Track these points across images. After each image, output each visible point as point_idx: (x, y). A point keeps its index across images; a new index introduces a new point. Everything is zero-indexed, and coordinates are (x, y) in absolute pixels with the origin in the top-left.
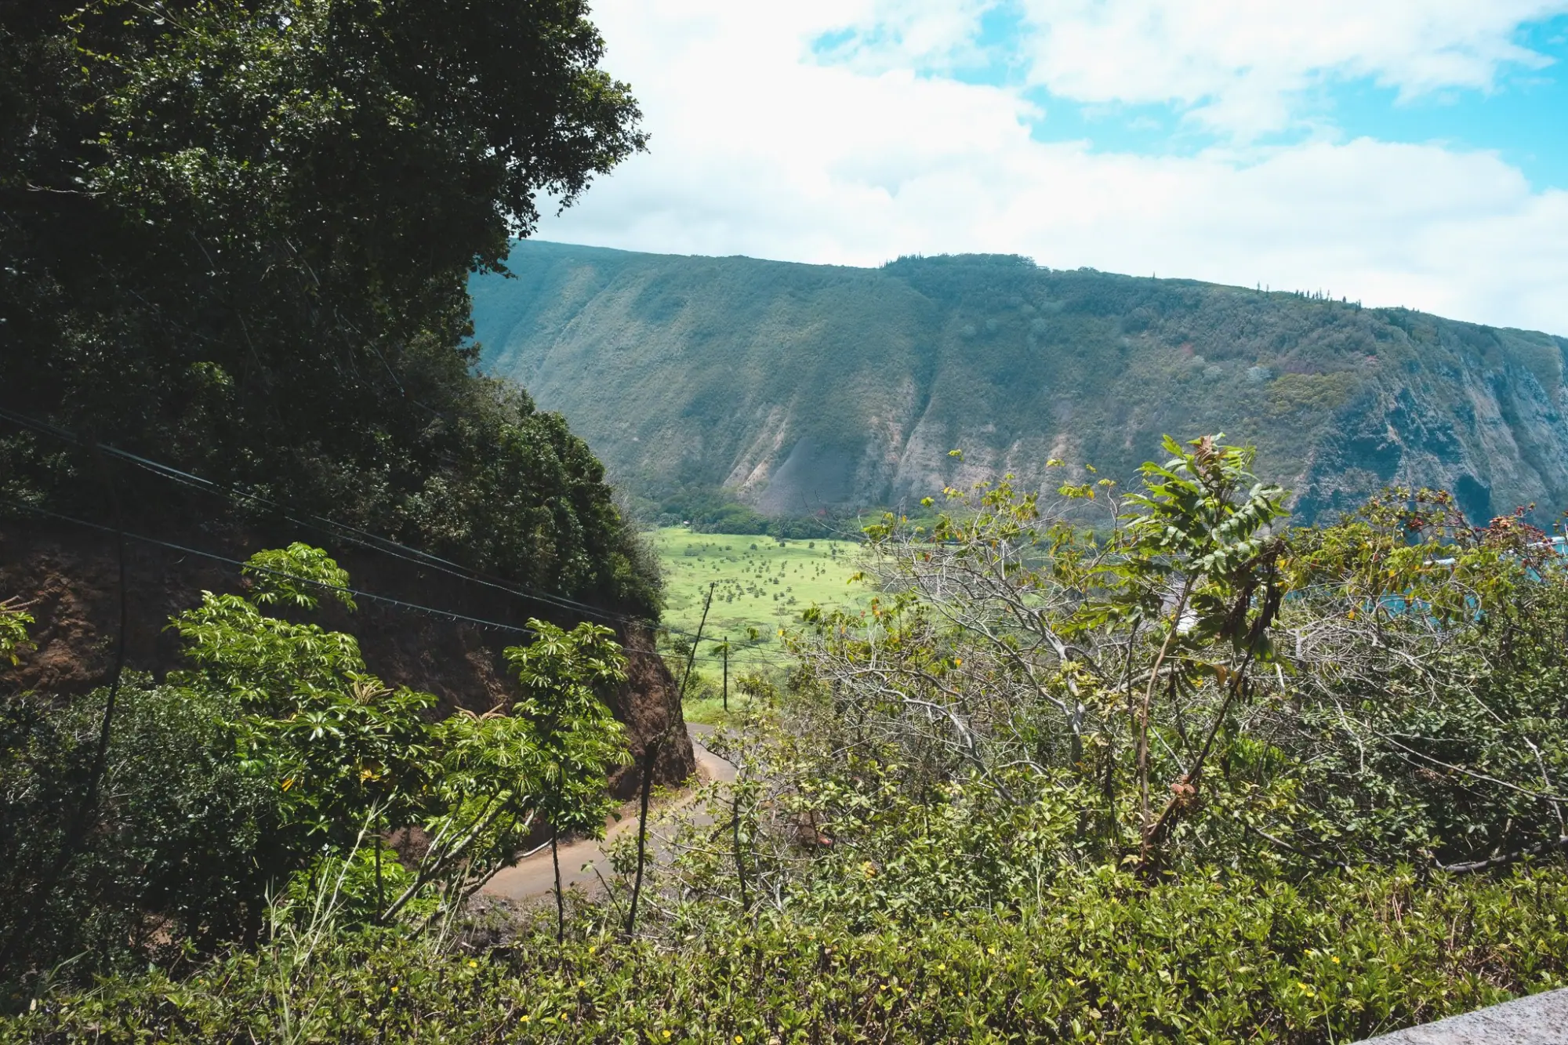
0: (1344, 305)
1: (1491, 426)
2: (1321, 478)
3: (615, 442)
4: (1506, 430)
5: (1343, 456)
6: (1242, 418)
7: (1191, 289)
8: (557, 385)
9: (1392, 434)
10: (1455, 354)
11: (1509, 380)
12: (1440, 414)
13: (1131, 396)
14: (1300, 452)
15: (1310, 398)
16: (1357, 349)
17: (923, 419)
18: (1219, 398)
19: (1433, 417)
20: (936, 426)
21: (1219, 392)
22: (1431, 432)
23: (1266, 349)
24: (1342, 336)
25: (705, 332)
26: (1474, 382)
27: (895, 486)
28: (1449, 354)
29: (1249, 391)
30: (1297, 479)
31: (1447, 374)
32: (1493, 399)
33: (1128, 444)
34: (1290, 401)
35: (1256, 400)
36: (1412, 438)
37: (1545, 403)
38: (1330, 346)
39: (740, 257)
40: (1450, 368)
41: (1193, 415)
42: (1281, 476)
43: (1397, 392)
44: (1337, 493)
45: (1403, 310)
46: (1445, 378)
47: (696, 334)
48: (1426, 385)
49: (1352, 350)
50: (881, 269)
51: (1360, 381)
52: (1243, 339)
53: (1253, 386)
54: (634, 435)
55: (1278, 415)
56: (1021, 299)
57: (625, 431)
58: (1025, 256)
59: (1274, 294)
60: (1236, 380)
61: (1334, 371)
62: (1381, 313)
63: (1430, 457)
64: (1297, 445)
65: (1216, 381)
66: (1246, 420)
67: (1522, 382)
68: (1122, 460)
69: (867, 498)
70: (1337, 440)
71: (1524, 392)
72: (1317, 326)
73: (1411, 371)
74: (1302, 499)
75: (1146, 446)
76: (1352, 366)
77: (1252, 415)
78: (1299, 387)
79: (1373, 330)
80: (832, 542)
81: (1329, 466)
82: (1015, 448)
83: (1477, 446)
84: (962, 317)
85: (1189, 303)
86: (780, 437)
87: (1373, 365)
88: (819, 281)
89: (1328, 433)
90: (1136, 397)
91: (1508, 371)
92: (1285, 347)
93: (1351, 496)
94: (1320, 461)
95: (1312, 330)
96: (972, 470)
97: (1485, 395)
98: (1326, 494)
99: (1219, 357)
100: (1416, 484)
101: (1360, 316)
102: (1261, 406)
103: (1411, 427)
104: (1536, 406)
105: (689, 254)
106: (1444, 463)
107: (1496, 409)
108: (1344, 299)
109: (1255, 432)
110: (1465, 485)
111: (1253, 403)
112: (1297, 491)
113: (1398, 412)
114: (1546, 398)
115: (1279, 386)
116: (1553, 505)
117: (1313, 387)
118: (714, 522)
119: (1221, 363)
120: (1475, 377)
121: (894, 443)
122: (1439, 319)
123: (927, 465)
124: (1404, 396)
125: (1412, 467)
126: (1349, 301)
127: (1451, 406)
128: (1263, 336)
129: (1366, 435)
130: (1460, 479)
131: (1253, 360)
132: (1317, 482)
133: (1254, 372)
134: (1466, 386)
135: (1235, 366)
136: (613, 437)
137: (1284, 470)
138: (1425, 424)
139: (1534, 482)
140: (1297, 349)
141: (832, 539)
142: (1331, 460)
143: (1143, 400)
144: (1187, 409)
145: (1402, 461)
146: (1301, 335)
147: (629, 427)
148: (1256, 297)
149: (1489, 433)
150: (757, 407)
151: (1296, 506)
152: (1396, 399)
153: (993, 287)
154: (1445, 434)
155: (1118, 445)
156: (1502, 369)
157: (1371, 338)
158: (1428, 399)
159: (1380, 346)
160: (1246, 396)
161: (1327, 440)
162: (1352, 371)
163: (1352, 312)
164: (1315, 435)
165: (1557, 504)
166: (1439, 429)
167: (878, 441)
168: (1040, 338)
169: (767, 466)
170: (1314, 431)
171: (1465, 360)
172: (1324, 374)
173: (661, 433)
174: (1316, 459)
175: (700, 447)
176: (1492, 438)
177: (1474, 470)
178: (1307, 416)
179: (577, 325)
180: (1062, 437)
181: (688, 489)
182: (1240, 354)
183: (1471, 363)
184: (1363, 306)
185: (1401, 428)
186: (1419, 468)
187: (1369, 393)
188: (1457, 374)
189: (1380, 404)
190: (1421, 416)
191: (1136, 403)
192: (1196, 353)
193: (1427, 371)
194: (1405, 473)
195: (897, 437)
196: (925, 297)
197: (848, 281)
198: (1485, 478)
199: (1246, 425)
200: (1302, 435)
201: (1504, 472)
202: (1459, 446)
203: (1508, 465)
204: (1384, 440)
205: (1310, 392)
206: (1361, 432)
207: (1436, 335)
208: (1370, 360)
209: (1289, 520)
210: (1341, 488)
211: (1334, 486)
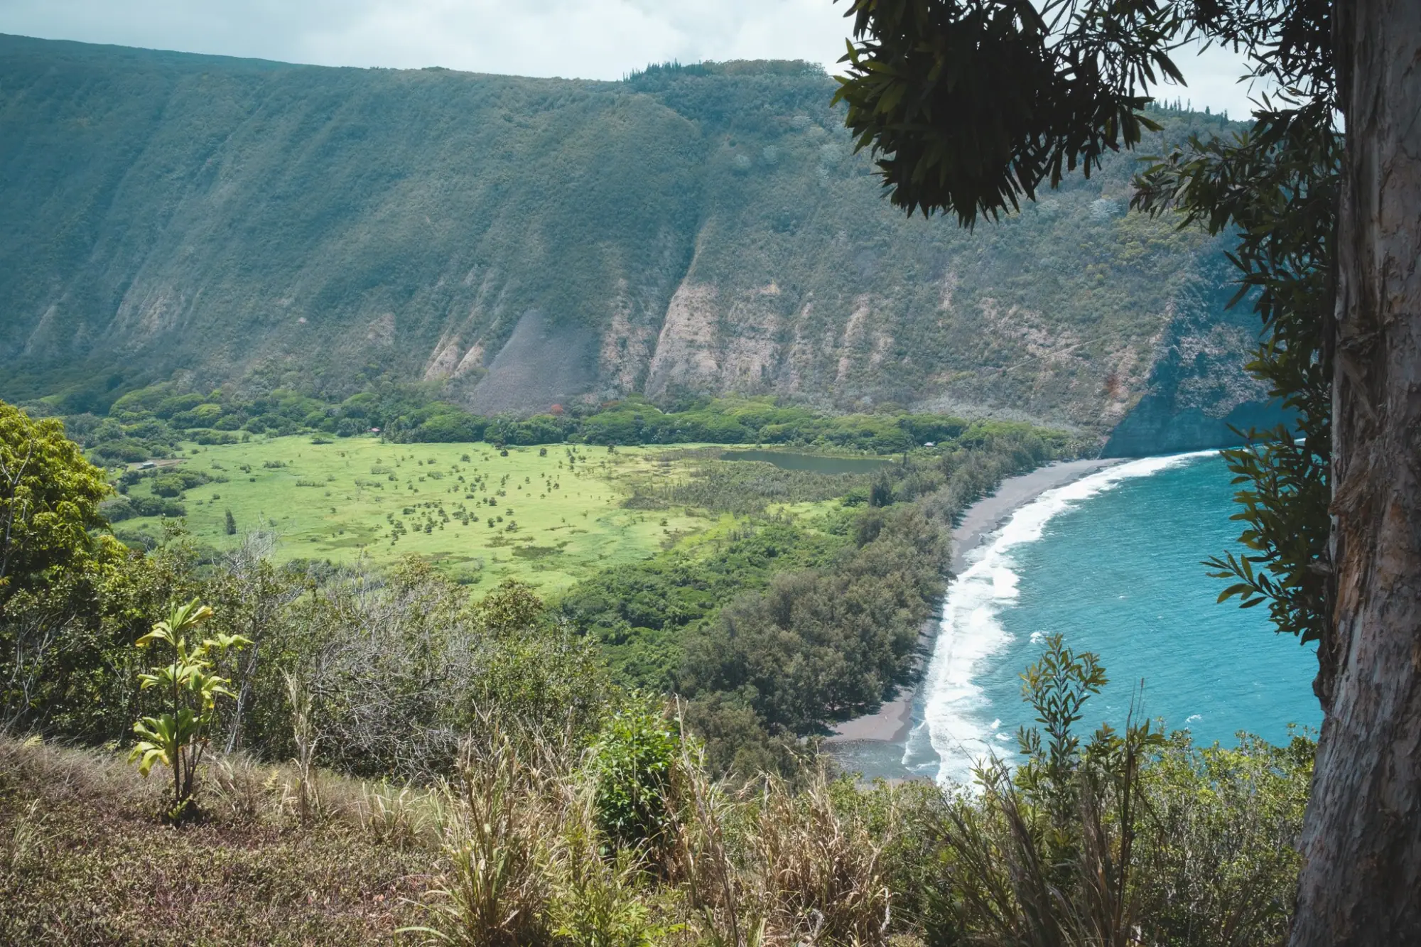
0: (1207, 118)
2: (1182, 339)
3: (274, 325)
5: (1209, 309)
6: (1085, 266)
8: (191, 249)
13: (949, 242)
14: (1156, 308)
15: (1166, 237)
17: (686, 281)
18: (1057, 240)
20: (703, 289)
21: (1058, 233)
23: (1113, 176)
25: (393, 171)
27: (652, 370)
29: (1093, 231)
30: (1153, 340)
33: (946, 303)
34: (1144, 242)
35: (1102, 241)
39: (438, 69)
41: (1026, 263)
42: (1134, 338)
44: (1201, 355)
47: (380, 175)
50: (626, 81)
53: (1098, 224)
54: (300, 315)
55: (1128, 260)
56: (807, 119)
57: (288, 309)
58: (812, 62)
60: (1077, 218)
64: (1152, 297)
65: (1053, 220)
66: (1090, 267)
68: (940, 324)
69: (615, 387)
70: (1200, 289)
74: (1159, 365)
75: (971, 306)
77: (1097, 261)
78: (1154, 224)
80: (571, 447)
81: (1191, 322)
82: (805, 313)
84: (733, 144)
86: (497, 311)
88: (545, 100)
89: (1189, 280)
90: (955, 243)
93: (1219, 359)
94: (1180, 316)
96: (752, 344)
98: (1189, 358)
102: (1108, 249)
105: (367, 67)
108: (1208, 110)
109: (1101, 283)
111: (1098, 245)
112: (1153, 355)
115: (1129, 223)
117: (1170, 223)
118: (414, 426)
119: (1060, 195)
121: (649, 314)
123: (692, 341)
126: (1213, 112)
131: (1098, 191)
132: (1178, 343)
133: (1099, 205)
135: (1076, 200)
136: (272, 318)
137: (1138, 330)
141: (572, 442)
142: (1193, 314)
143: (964, 247)
144: (1018, 256)
147: (293, 305)
150: (466, 272)
151: (1153, 375)
153: (771, 104)
155: (934, 306)
160: (1090, 237)
161: (1189, 289)
163: (1217, 125)
164: (1174, 284)
167: (627, 312)
168: (833, 169)
169: (482, 350)
170: (1171, 280)
173: (337, 311)
174: (1175, 313)
175: (391, 328)
178: (1165, 261)
179: (217, 166)
180: (863, 298)
181: (378, 384)
182: (1081, 183)
184: (1230, 118)
191: (954, 251)
195: (654, 305)
196: (684, 119)
197: (582, 100)
199: (1090, 275)
200: (1159, 283)
209: (1145, 392)
210: (1207, 350)
211: (1198, 348)
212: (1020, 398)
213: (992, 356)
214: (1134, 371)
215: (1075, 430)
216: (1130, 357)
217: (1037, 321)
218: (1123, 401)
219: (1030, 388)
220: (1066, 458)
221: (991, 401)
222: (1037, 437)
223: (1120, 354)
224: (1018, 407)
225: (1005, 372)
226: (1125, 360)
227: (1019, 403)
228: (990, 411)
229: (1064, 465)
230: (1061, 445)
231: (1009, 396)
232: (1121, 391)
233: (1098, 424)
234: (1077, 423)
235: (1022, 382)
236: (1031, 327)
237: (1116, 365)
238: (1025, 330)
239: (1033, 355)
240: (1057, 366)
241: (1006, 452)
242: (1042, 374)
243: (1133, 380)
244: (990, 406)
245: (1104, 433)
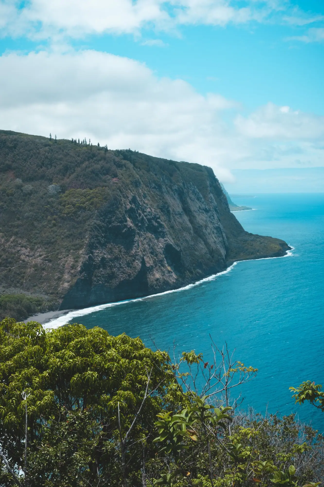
0: (98, 148)
1: (178, 216)
2: (94, 251)
4: (186, 218)
5: (105, 237)
6: (47, 217)
7: (11, 137)
9: (130, 223)
10: (158, 176)
11: (185, 191)
12: (153, 210)
14: (81, 237)
15: (84, 203)
16: (108, 174)
18: (32, 205)
19: (149, 212)
21: (33, 201)
22: (149, 220)
23: (57, 174)
24: (99, 166)
26: (169, 192)
28: (155, 176)
29: (50, 200)
30: (81, 252)
31: (155, 188)
32: (178, 201)
34: (74, 205)
35: (54, 205)
36: (140, 224)
37: (203, 203)
38: (93, 172)
40: (156, 184)
41: (18, 216)
42: (72, 251)
43: (130, 198)
44: (103, 259)
45: (129, 151)
46: (154, 190)
48: (144, 194)
49: (105, 174)
51: (110, 192)
52: (44, 168)
53: (52, 197)
55: (67, 214)
59: (60, 140)
60: (41, 194)
61: (96, 187)
62: (118, 153)
63: (149, 235)
64: (79, 231)
65: (30, 194)
66: (49, 217)
67: (191, 191)
70: (101, 228)
71: (193, 196)
72: (85, 160)
73: (137, 186)
74: (84, 264)
76: (105, 184)
77: (52, 214)
78: (78, 197)
79: (115, 163)
81: (97, 243)
83: (172, 227)
85: (11, 145)
87: (116, 183)
89: (95, 223)
91: (184, 185)
92: (68, 173)
93: (111, 260)
94: (92, 241)
95: (82, 162)
97: (174, 199)
98: (98, 260)
99: (30, 179)
100: (144, 251)
101: (108, 155)
102: (57, 209)
103: (139, 218)
104: (198, 204)
106: (157, 238)
107: (180, 206)
108: (99, 145)
109: (55, 225)
110: (168, 249)
111: (52, 207)
112: (81, 259)
113: (131, 209)
114: (203, 200)
115: (66, 196)
116: (211, 257)
117: (85, 197)
119: (32, 183)
120: (169, 189)
122: (148, 157)
124: (134, 200)
125: (142, 241)
126: (101, 146)
127: (158, 206)
128: (55, 167)
129: (116, 224)
130: (166, 246)
131: (51, 181)
132: (92, 253)
133: (52, 188)
134: (165, 194)
135: (41, 185)
137: (74, 248)
138: (146, 216)
139: (202, 245)
140: (75, 174)
142: (98, 239)
144: (13, 212)
145: (136, 238)
146: (76, 166)
148: (50, 143)
149: (178, 220)
151: (82, 268)
152: (130, 203)
154: (157, 222)
156: (181, 184)
157: (114, 168)
158: (146, 202)
159: (119, 172)
160: (48, 203)
161: (96, 228)
162: (106, 187)
163: (103, 152)
164: (89, 225)
165: (213, 257)
166: (153, 219)
170: (88, 223)
171: (163, 180)
172: (91, 189)
174: (90, 239)
176: (179, 223)
177: (173, 241)
178: (84, 214)
182: (43, 177)
183: (166, 181)
184: (108, 149)
185: (134, 219)
186: (145, 242)
187: (115, 199)
188: (159, 187)
189: (122, 205)
190: (144, 212)
192: (17, 177)
193: (144, 186)
194: (138, 245)
198: (178, 245)
199: (50, 221)
200: (82, 225)
201: (187, 241)
202: (164, 228)
203: (189, 238)
204: (126, 226)
205: (84, 199)
206: (113, 222)
207: (148, 166)
208: (114, 179)
209: (79, 277)
210: (105, 256)
211: (101, 255)
212: (18, 282)
213: (3, 262)
214: (73, 267)
215: (46, 297)
216: (70, 260)
217: (25, 244)
218: (68, 282)
219: (23, 277)
220: (43, 311)
221: (4, 284)
222: (28, 301)
223: (65, 259)
224: (17, 287)
225: (10, 270)
226: (68, 262)
227: (18, 285)
228: (3, 289)
229: (42, 315)
230: (40, 305)
231: (13, 281)
232: (66, 276)
233: (57, 293)
234: (47, 294)
235: (19, 274)
236: (22, 247)
237: (64, 265)
238: (19, 248)
239: (24, 261)
240: (36, 266)
241: (14, 310)
242: (29, 270)
243: (72, 271)
244: (4, 287)
245: (60, 298)
